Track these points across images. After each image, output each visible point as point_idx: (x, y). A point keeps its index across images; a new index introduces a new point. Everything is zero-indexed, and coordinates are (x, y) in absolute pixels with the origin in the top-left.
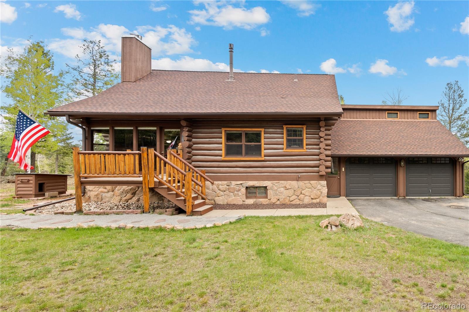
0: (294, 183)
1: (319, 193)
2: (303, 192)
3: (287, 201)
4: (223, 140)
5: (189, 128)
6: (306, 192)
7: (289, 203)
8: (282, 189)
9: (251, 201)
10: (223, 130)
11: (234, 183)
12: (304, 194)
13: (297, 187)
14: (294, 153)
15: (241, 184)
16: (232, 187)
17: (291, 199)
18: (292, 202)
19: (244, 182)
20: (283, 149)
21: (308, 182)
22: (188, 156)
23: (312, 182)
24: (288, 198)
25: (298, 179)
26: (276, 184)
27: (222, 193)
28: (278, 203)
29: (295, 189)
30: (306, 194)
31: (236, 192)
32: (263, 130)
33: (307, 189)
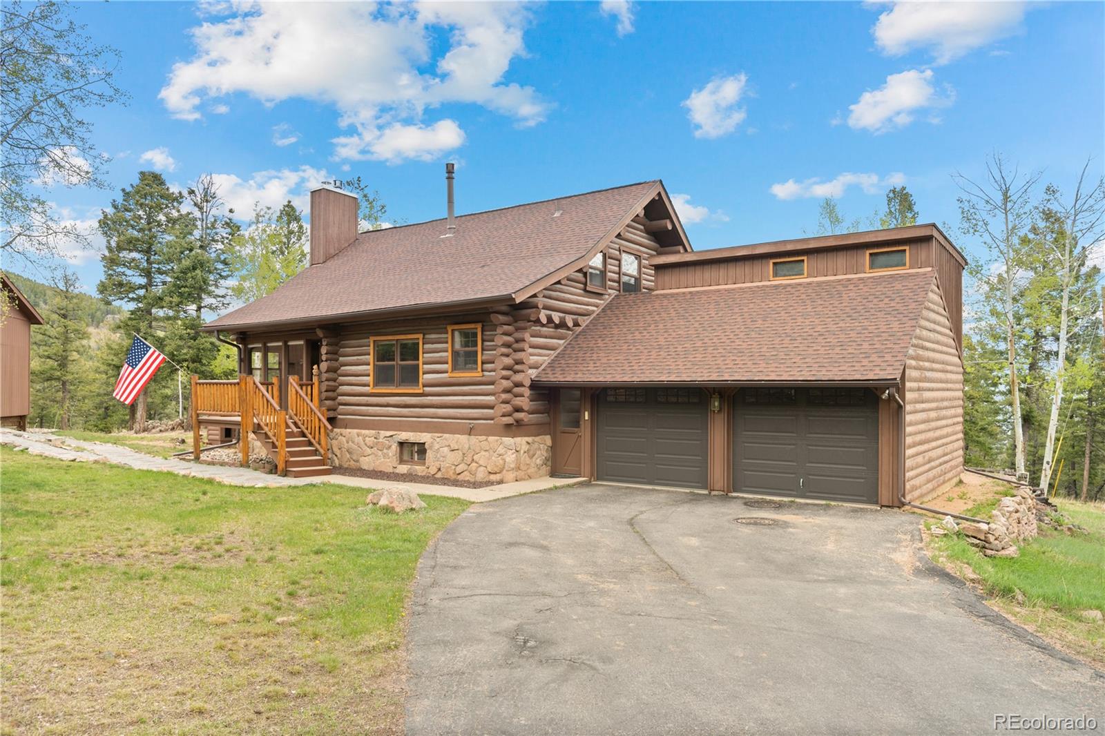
0: (463, 438)
1: (501, 462)
2: (475, 457)
3: (451, 475)
4: (370, 358)
5: (328, 339)
6: (481, 458)
7: (454, 477)
8: (446, 449)
9: (403, 469)
10: (372, 339)
11: (384, 433)
12: (476, 462)
13: (467, 446)
14: (462, 380)
15: (392, 436)
16: (381, 440)
17: (459, 470)
18: (459, 477)
19: (396, 433)
20: (447, 372)
21: (484, 437)
22: (327, 385)
23: (491, 438)
24: (453, 467)
25: (471, 432)
26: (438, 440)
27: (369, 451)
28: (439, 475)
29: (464, 452)
30: (481, 462)
31: (385, 451)
32: (421, 336)
33: (483, 453)
